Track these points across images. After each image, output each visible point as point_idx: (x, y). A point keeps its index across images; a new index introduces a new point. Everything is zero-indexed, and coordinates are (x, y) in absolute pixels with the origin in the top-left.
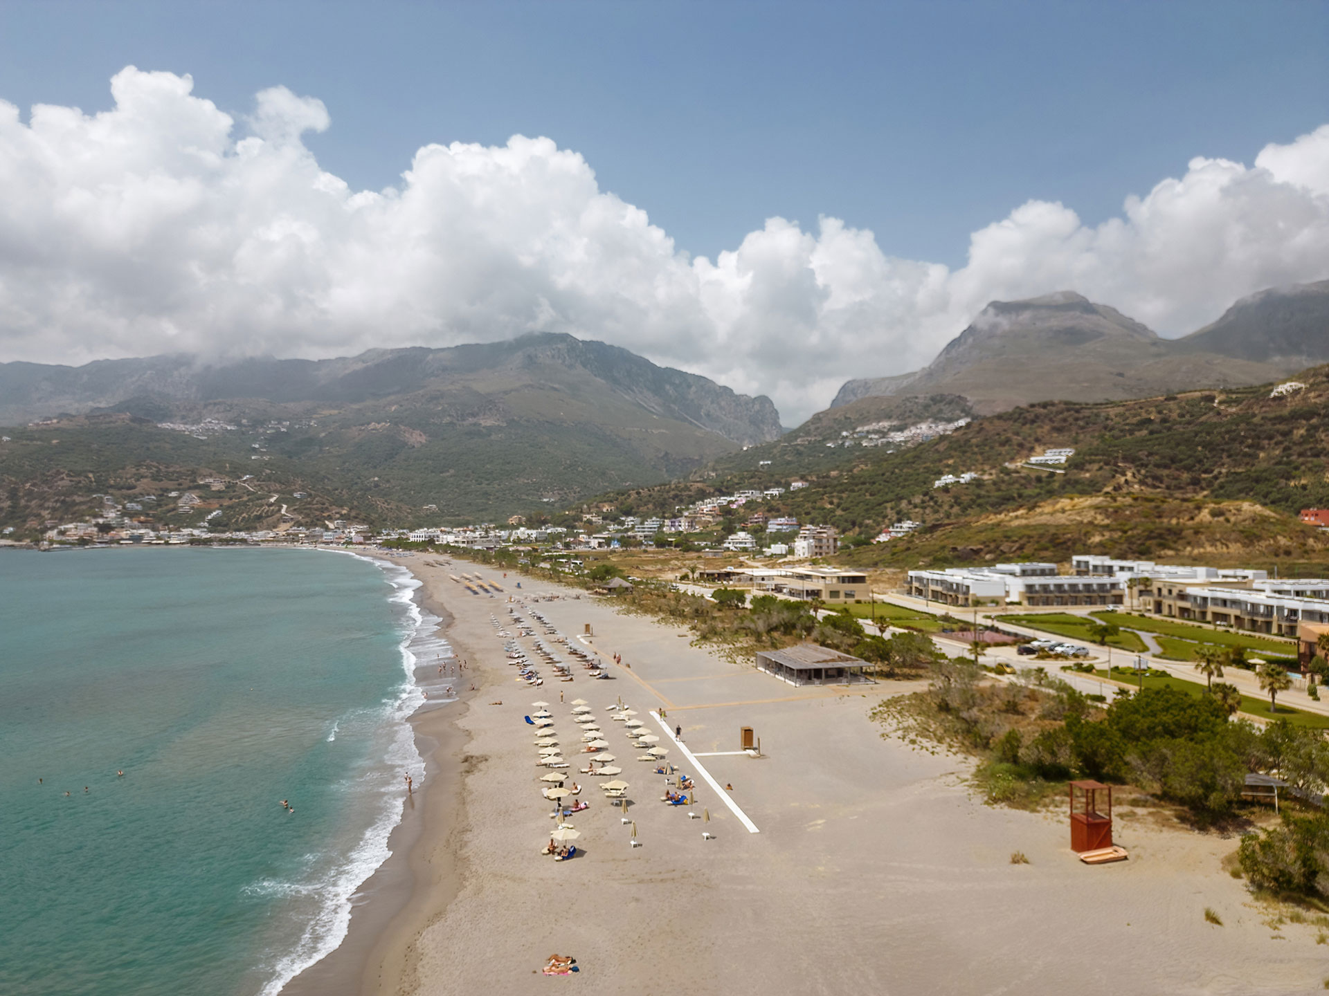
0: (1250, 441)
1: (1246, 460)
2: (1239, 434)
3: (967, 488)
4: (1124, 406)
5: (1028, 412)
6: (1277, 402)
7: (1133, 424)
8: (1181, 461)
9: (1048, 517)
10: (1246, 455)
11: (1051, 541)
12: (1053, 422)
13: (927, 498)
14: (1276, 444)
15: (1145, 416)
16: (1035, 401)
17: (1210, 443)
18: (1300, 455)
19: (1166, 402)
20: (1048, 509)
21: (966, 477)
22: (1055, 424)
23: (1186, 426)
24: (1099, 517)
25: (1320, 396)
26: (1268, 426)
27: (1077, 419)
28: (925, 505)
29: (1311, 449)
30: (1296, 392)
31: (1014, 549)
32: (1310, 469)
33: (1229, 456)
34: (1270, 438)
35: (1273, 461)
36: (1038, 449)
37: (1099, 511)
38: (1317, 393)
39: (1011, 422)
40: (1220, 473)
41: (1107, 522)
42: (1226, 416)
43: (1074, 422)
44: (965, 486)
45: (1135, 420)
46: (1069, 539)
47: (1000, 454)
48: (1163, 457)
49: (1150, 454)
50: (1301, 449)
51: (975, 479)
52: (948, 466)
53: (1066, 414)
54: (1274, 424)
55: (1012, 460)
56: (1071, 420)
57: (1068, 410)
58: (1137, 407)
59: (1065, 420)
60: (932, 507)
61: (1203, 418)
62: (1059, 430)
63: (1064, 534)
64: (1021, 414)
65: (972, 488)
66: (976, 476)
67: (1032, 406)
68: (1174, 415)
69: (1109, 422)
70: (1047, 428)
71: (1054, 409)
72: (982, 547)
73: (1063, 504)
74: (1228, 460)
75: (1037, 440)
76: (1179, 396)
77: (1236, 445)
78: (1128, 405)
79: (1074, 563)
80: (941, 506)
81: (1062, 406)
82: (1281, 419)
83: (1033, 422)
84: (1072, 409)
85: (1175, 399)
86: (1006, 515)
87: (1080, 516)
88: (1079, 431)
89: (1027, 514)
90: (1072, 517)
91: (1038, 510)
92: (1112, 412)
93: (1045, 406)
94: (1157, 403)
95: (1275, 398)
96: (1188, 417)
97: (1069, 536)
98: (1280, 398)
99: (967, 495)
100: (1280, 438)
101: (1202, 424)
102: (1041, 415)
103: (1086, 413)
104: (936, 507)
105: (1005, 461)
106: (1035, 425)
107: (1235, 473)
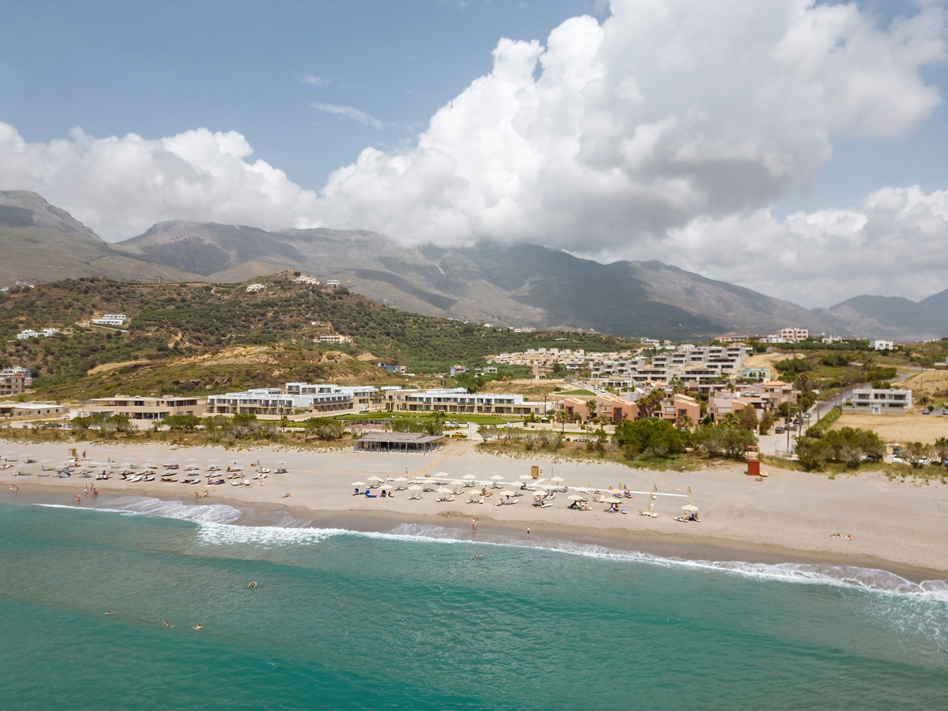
0: (244, 318)
1: (245, 329)
2: (236, 313)
3: (53, 341)
4: (152, 287)
5: (80, 284)
6: (252, 295)
7: (163, 301)
8: (207, 328)
9: (234, 359)
10: (243, 326)
11: (248, 375)
12: (102, 294)
13: (20, 348)
14: (259, 320)
15: (169, 296)
16: (85, 277)
17: (221, 318)
18: (274, 328)
19: (181, 288)
20: (227, 354)
21: (49, 332)
22: (104, 296)
23: (200, 305)
24: (271, 359)
25: (275, 294)
26: (251, 309)
27: (119, 293)
28: (20, 353)
29: (279, 325)
30: (262, 290)
31: (225, 381)
32: (282, 337)
33: (234, 326)
34: (255, 317)
35: (259, 331)
36: (96, 313)
37: (270, 355)
38: (273, 292)
39: (68, 291)
40: (232, 337)
41: (276, 362)
42: (224, 301)
43: (117, 295)
44: (52, 339)
45: (163, 298)
46: (259, 374)
47: (67, 315)
48: (196, 325)
49: (188, 322)
50: (274, 324)
51: (56, 334)
52: (22, 322)
53: (111, 289)
54: (255, 309)
55: (79, 320)
56: (115, 293)
57: (111, 286)
58: (161, 289)
59: (110, 293)
60: (28, 356)
61: (209, 301)
62: (108, 300)
63: (254, 370)
64: (74, 285)
65: (58, 341)
66: (57, 331)
67: (82, 280)
68: (189, 297)
69: (143, 297)
70: (98, 298)
71: (100, 284)
72: (200, 380)
73: (240, 351)
74: (233, 329)
75: (94, 306)
76: (187, 284)
77: (236, 320)
78: (155, 287)
79: (287, 388)
80: (36, 355)
81: (105, 283)
82: (257, 306)
83: (86, 292)
84: (114, 285)
85: (186, 286)
86: (195, 358)
87: (258, 359)
88: (123, 302)
89: (212, 357)
90: (253, 359)
91: (220, 355)
92: (145, 291)
93: (92, 281)
94: (175, 288)
95: (250, 293)
96: (197, 299)
97: (259, 371)
98: (253, 293)
99: (55, 346)
100: (260, 317)
101: (209, 305)
102: (92, 287)
103: (123, 289)
104: (32, 356)
105: (75, 321)
106: (88, 295)
107: (240, 337)
